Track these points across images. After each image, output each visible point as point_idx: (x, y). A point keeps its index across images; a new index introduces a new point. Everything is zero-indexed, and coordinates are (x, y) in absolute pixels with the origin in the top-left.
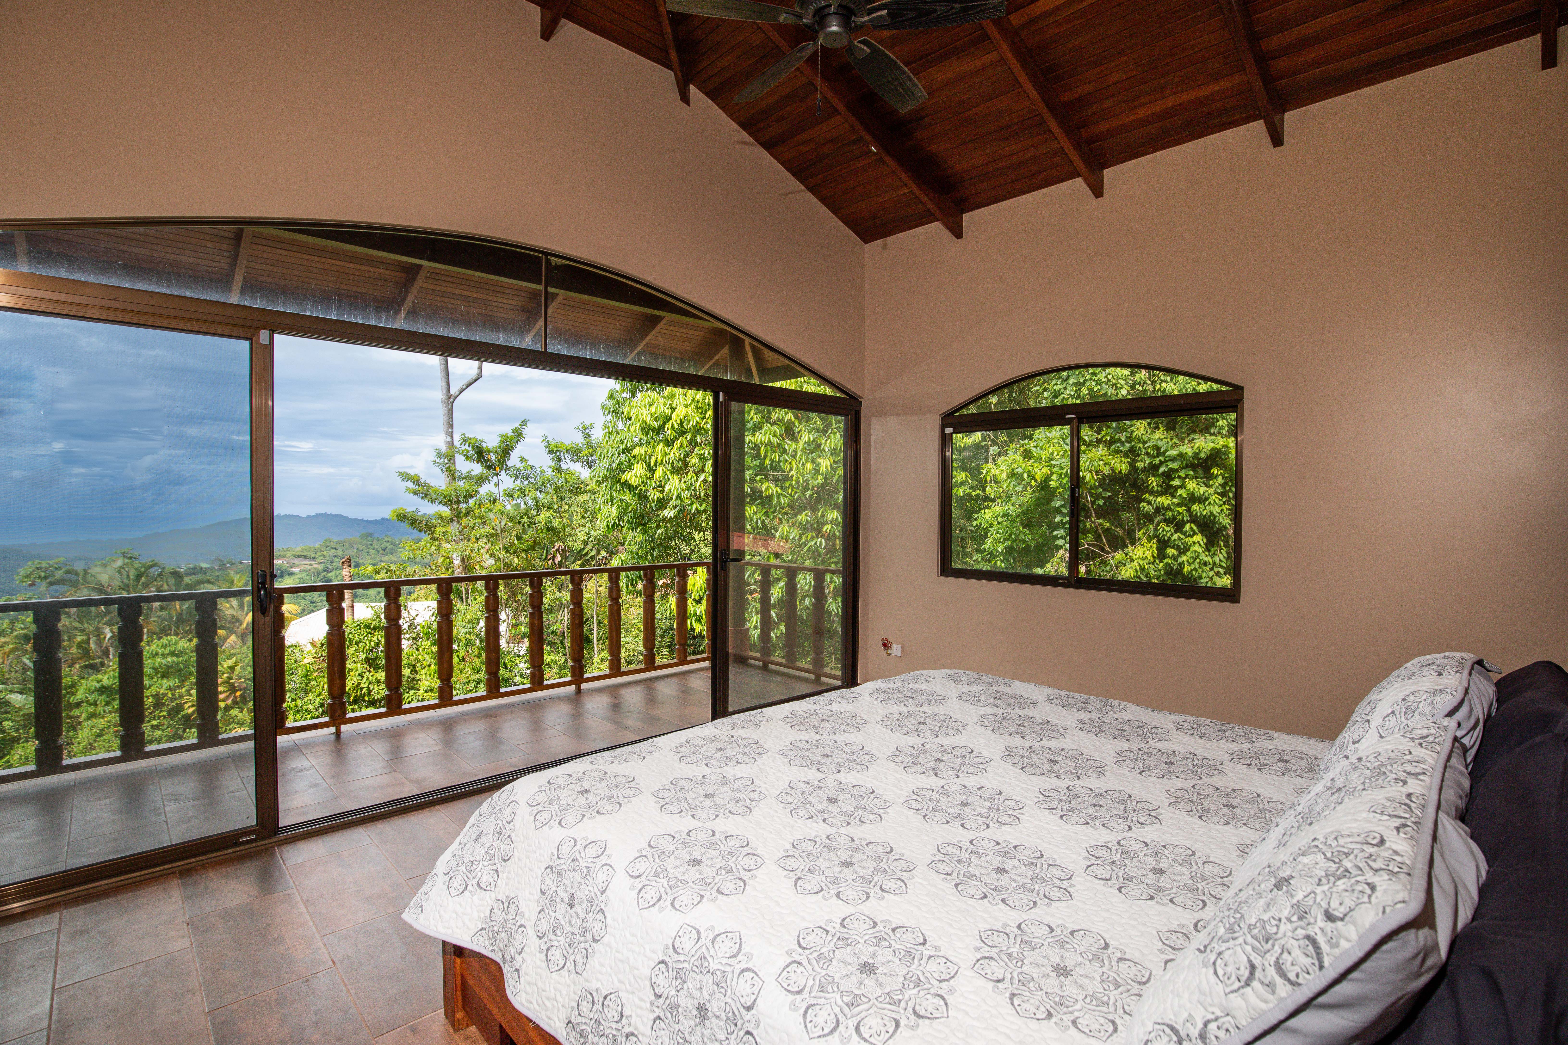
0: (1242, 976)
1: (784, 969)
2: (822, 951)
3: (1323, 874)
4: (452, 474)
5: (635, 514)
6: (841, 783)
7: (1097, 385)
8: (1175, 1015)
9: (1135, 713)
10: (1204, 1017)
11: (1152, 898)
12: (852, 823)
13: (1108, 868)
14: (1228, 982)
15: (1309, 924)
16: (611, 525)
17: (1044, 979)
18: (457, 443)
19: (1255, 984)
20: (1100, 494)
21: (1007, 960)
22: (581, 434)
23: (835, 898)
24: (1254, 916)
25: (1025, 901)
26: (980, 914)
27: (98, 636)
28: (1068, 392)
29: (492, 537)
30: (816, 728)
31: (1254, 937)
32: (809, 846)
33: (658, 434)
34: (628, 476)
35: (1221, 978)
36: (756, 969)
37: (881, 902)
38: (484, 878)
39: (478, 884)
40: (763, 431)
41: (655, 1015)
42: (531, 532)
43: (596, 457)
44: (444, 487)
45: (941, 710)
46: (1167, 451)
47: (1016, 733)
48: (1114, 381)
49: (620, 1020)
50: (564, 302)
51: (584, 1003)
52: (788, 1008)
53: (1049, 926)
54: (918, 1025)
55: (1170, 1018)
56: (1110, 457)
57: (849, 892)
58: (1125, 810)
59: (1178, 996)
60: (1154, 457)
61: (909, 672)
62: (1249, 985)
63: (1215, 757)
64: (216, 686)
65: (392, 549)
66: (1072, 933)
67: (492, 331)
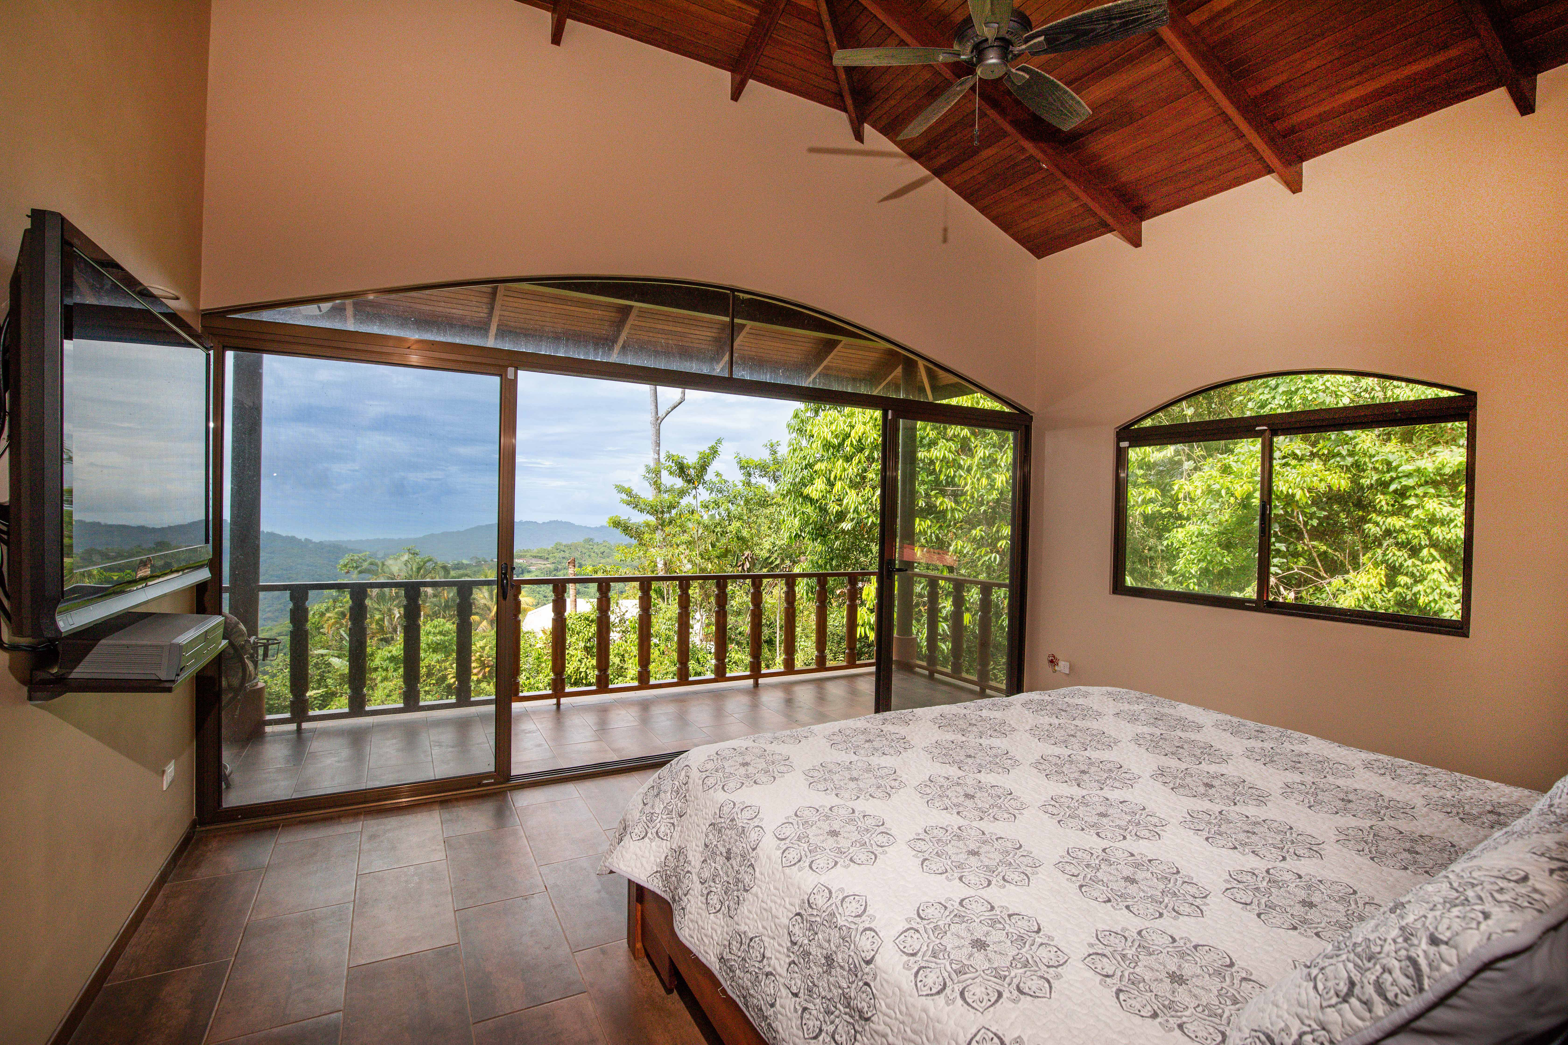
0: (1340, 991)
1: (902, 933)
2: (939, 923)
3: (1441, 900)
4: (658, 487)
5: (815, 526)
6: (980, 782)
8: (1272, 1024)
9: (1316, 746)
10: (1300, 1029)
11: (1295, 928)
12: (986, 819)
13: (1250, 893)
14: (1327, 997)
15: (1412, 945)
16: (793, 535)
17: (1156, 983)
18: (662, 460)
19: (1353, 1001)
20: (1314, 512)
21: (1120, 959)
22: (768, 452)
23: (957, 880)
24: (1361, 935)
25: (1151, 911)
26: (1100, 915)
27: (390, 615)
28: (1276, 402)
29: (690, 544)
30: (964, 731)
31: (1358, 956)
32: (940, 834)
33: (838, 451)
34: (810, 491)
35: (1321, 993)
36: (877, 930)
37: (1002, 890)
38: (662, 829)
39: (657, 833)
40: (938, 447)
41: (791, 959)
42: (724, 541)
43: (781, 473)
44: (651, 499)
45: (1095, 725)
46: (1400, 465)
47: (1172, 753)
49: (762, 960)
50: (752, 331)
51: (734, 943)
52: (901, 966)
53: (1172, 937)
54: (1020, 1000)
55: (1267, 1026)
56: (1327, 473)
57: (972, 877)
58: (1282, 841)
59: (1278, 1006)
60: (1384, 473)
61: (1067, 686)
62: (1346, 1002)
63: (1405, 800)
64: (470, 662)
65: (609, 553)
66: (1195, 947)
67: (686, 361)
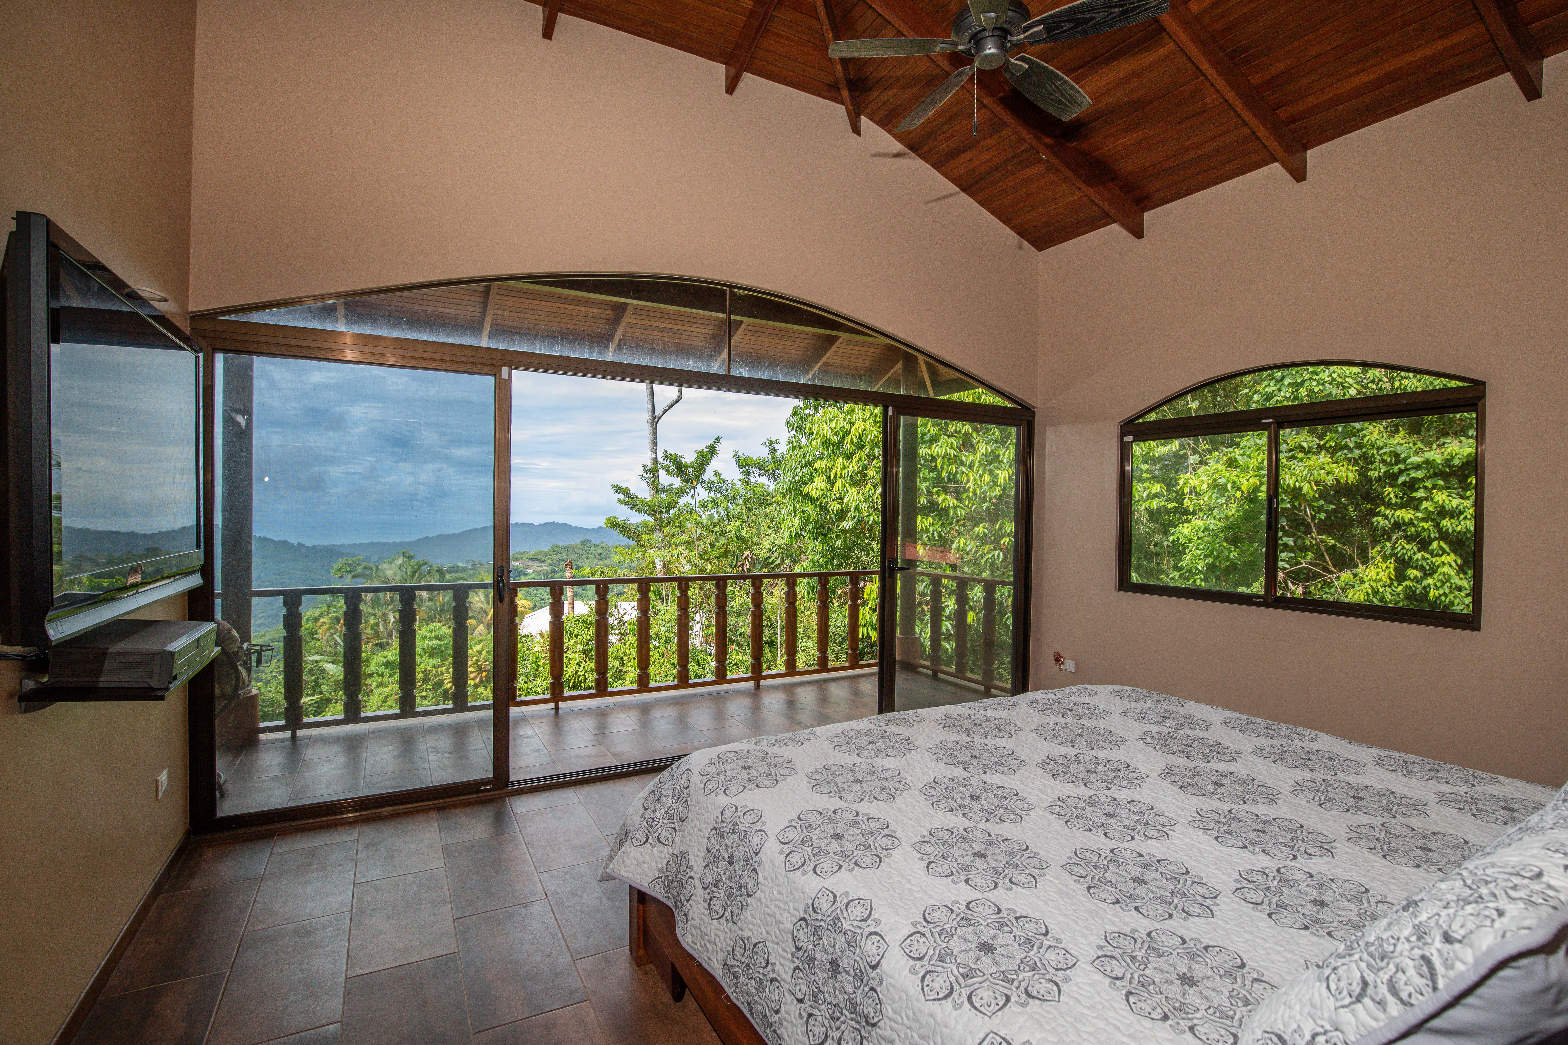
0: (1353, 991)
1: (908, 937)
2: (945, 927)
3: (1455, 898)
4: (655, 485)
5: (816, 525)
6: (985, 783)
7: (1318, 385)
8: (1284, 1025)
9: (1326, 743)
10: (1313, 1029)
11: (1307, 928)
12: (992, 820)
13: (1261, 893)
14: (1339, 997)
15: (1426, 944)
16: (793, 534)
17: (1166, 985)
18: (660, 459)
19: (1367, 1001)
20: (1322, 506)
21: (1129, 961)
22: (767, 449)
23: (964, 883)
24: (1374, 934)
25: (1161, 912)
26: (1109, 916)
27: (385, 620)
28: (1282, 394)
29: (689, 544)
30: (968, 731)
31: (1371, 955)
32: (946, 835)
33: (838, 448)
34: (810, 489)
35: (1333, 992)
36: (882, 934)
37: (1008, 893)
38: (664, 834)
39: (658, 838)
40: (940, 443)
41: (795, 965)
42: (723, 541)
43: (780, 471)
44: (649, 499)
45: (1101, 724)
46: (1408, 457)
47: (1180, 752)
48: (1340, 380)
49: (766, 966)
50: (749, 328)
51: (738, 949)
52: (908, 971)
53: (1182, 938)
54: (1028, 1003)
55: (1279, 1027)
56: (1335, 465)
57: (978, 880)
58: (1292, 839)
59: (1290, 1007)
60: (1391, 464)
61: (1073, 685)
62: (1360, 1001)
63: (1417, 797)
64: (466, 667)
65: (607, 554)
66: (1206, 948)
67: (683, 359)
